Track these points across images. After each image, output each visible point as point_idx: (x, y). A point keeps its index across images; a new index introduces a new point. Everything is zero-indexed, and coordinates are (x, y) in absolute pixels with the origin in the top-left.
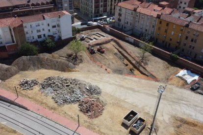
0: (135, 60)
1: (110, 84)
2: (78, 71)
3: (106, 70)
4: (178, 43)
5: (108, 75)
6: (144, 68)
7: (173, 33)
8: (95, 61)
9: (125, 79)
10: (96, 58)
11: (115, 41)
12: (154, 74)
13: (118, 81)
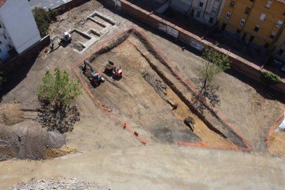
0: (189, 89)
1: (154, 181)
2: (76, 151)
3: (136, 134)
4: (272, 37)
5: (143, 151)
6: (214, 114)
7: (263, 17)
8: (106, 110)
9: (182, 156)
10: (107, 97)
11: (138, 35)
12: (235, 128)
13: (168, 166)
